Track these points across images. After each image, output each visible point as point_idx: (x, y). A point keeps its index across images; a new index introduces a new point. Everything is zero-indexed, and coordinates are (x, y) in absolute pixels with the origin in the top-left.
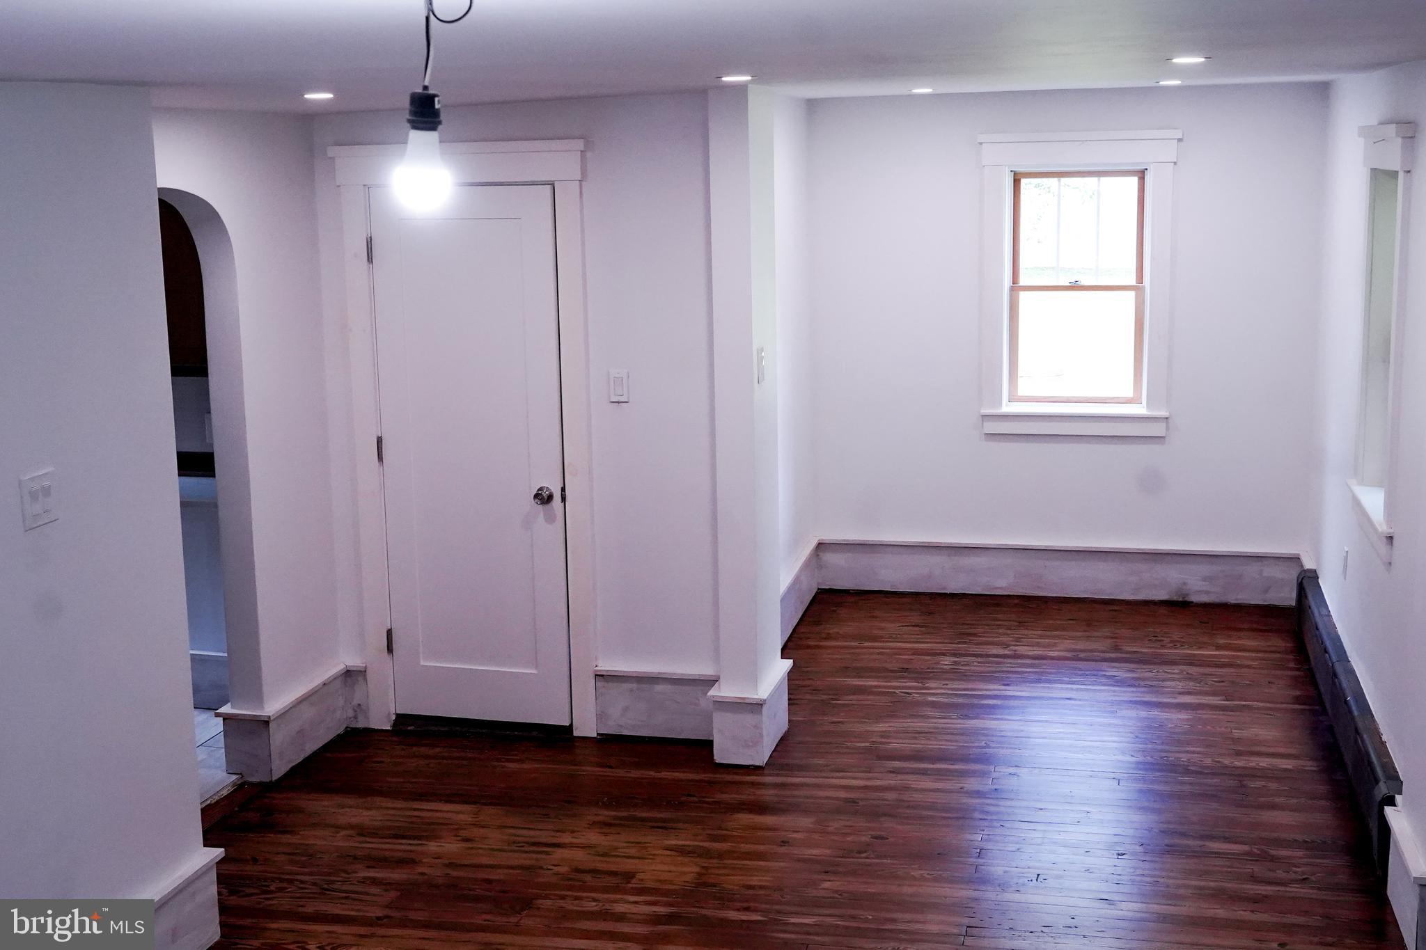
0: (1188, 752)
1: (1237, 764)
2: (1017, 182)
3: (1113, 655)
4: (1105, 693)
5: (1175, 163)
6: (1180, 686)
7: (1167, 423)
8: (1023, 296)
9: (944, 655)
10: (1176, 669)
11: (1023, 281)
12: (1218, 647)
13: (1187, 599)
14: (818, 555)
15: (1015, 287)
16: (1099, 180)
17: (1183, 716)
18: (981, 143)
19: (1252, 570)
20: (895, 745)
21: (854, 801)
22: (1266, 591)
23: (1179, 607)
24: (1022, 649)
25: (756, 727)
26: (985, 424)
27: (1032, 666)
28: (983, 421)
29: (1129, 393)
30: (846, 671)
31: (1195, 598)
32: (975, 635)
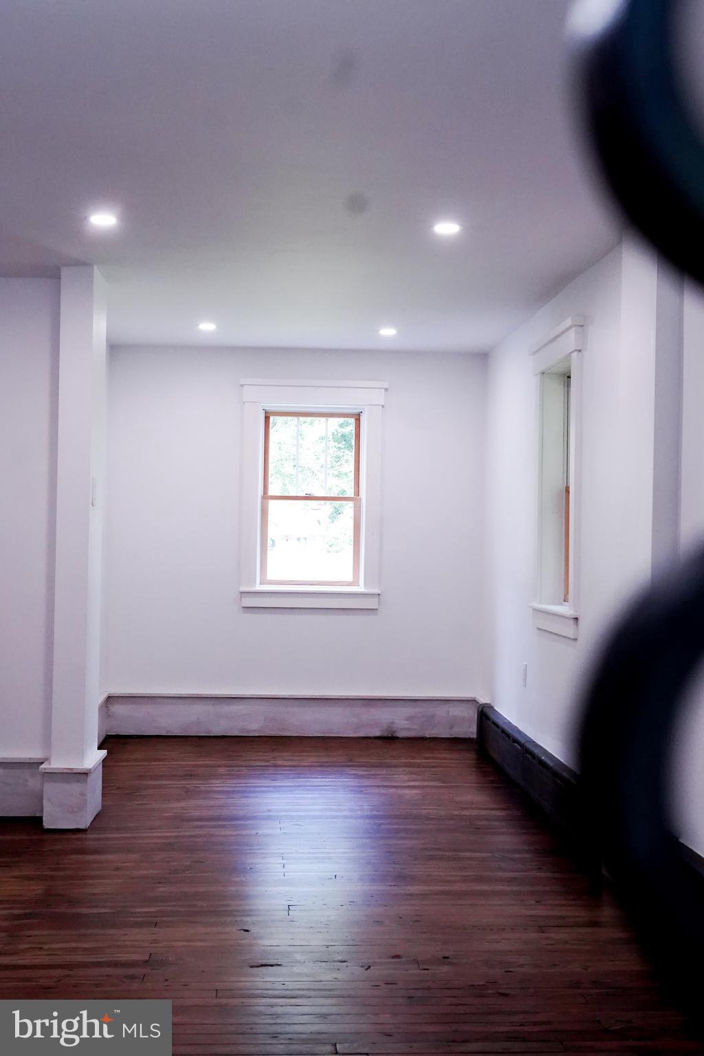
0: (425, 809)
1: (463, 813)
2: (267, 419)
3: (350, 764)
4: (352, 782)
5: (383, 406)
6: (406, 777)
7: (379, 599)
8: (272, 504)
9: (219, 766)
10: (401, 769)
11: (271, 493)
12: (426, 758)
13: (394, 735)
14: (107, 707)
15: (266, 497)
16: (327, 420)
17: (414, 791)
18: (242, 385)
19: (441, 711)
20: (196, 813)
21: (170, 844)
22: (451, 728)
23: (389, 740)
24: (280, 762)
25: (82, 794)
26: (243, 599)
27: (290, 770)
28: (241, 597)
29: (350, 578)
30: (141, 777)
31: (401, 734)
32: (241, 756)
